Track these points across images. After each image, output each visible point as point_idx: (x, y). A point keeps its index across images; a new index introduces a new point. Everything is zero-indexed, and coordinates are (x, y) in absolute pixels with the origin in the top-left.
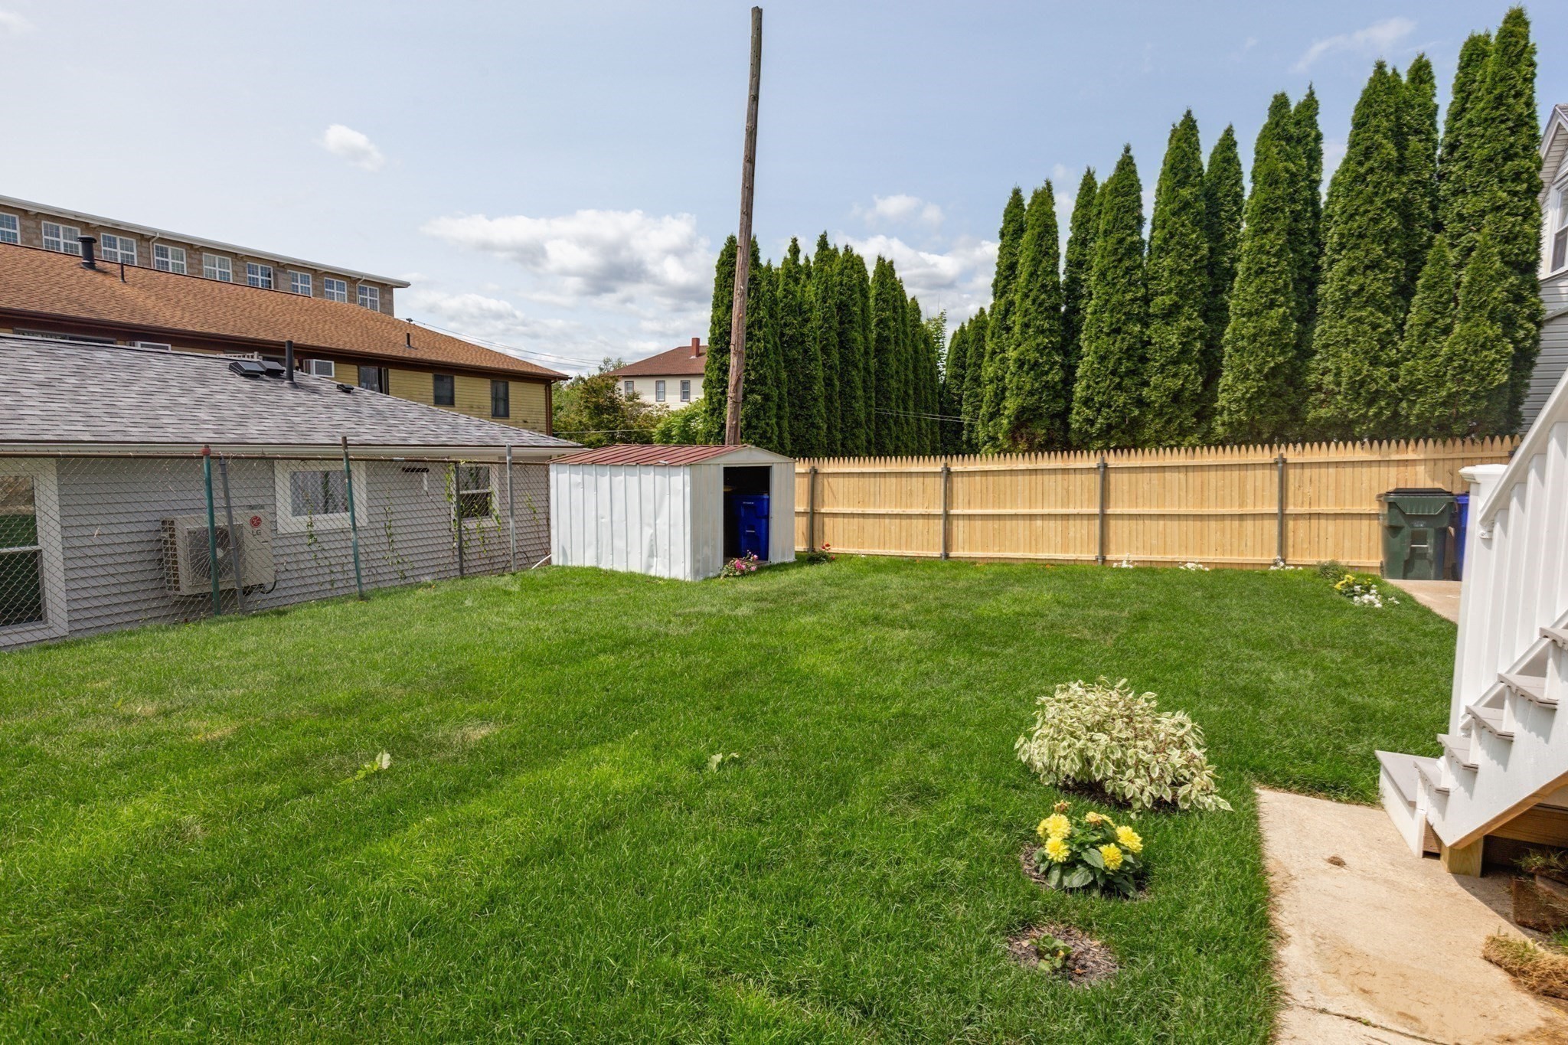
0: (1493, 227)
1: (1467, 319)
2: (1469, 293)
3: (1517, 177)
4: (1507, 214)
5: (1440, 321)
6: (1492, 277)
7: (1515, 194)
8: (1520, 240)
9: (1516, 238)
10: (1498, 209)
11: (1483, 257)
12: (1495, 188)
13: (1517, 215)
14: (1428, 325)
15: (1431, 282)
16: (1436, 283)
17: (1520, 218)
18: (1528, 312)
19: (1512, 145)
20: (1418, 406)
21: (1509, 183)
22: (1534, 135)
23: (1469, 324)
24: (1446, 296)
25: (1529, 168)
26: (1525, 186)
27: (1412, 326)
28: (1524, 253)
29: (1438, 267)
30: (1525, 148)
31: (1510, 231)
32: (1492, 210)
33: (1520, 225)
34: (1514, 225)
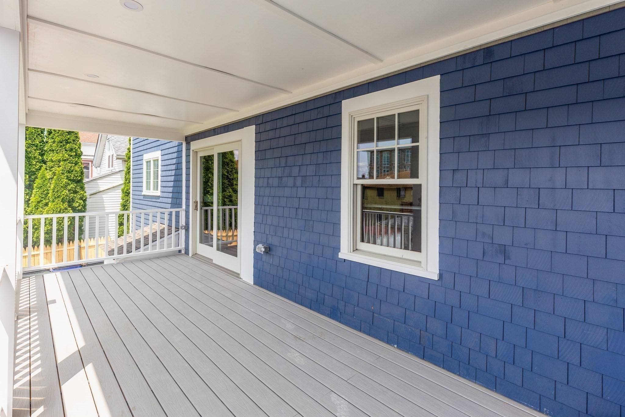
0: (64, 167)
1: (53, 201)
2: (53, 192)
3: (71, 150)
4: (69, 163)
5: (44, 201)
6: (62, 187)
7: (71, 156)
8: (74, 172)
9: (72, 171)
10: (65, 160)
11: (58, 179)
12: (64, 153)
13: (72, 163)
14: (39, 202)
15: (39, 186)
16: (41, 186)
17: (73, 164)
18: (79, 197)
19: (69, 139)
20: (35, 234)
21: (69, 152)
22: (77, 136)
23: (54, 203)
24: (46, 192)
25: (75, 148)
26: (74, 154)
27: (32, 202)
28: (76, 177)
29: (42, 180)
30: (74, 141)
31: (70, 169)
32: (63, 160)
33: (74, 167)
34: (71, 167)
